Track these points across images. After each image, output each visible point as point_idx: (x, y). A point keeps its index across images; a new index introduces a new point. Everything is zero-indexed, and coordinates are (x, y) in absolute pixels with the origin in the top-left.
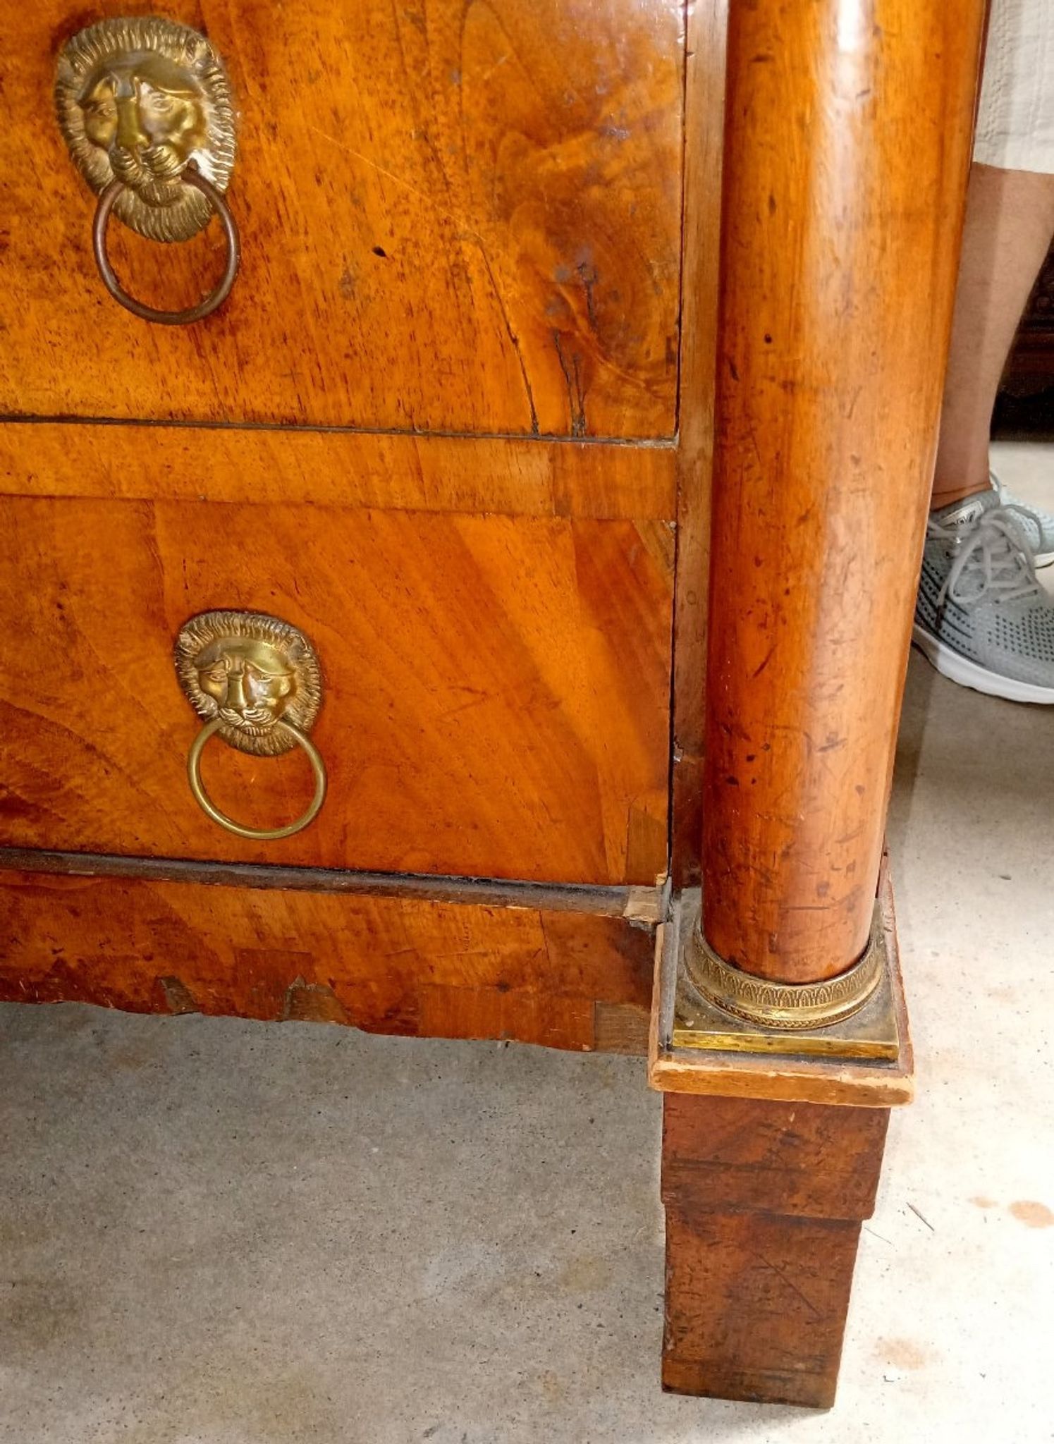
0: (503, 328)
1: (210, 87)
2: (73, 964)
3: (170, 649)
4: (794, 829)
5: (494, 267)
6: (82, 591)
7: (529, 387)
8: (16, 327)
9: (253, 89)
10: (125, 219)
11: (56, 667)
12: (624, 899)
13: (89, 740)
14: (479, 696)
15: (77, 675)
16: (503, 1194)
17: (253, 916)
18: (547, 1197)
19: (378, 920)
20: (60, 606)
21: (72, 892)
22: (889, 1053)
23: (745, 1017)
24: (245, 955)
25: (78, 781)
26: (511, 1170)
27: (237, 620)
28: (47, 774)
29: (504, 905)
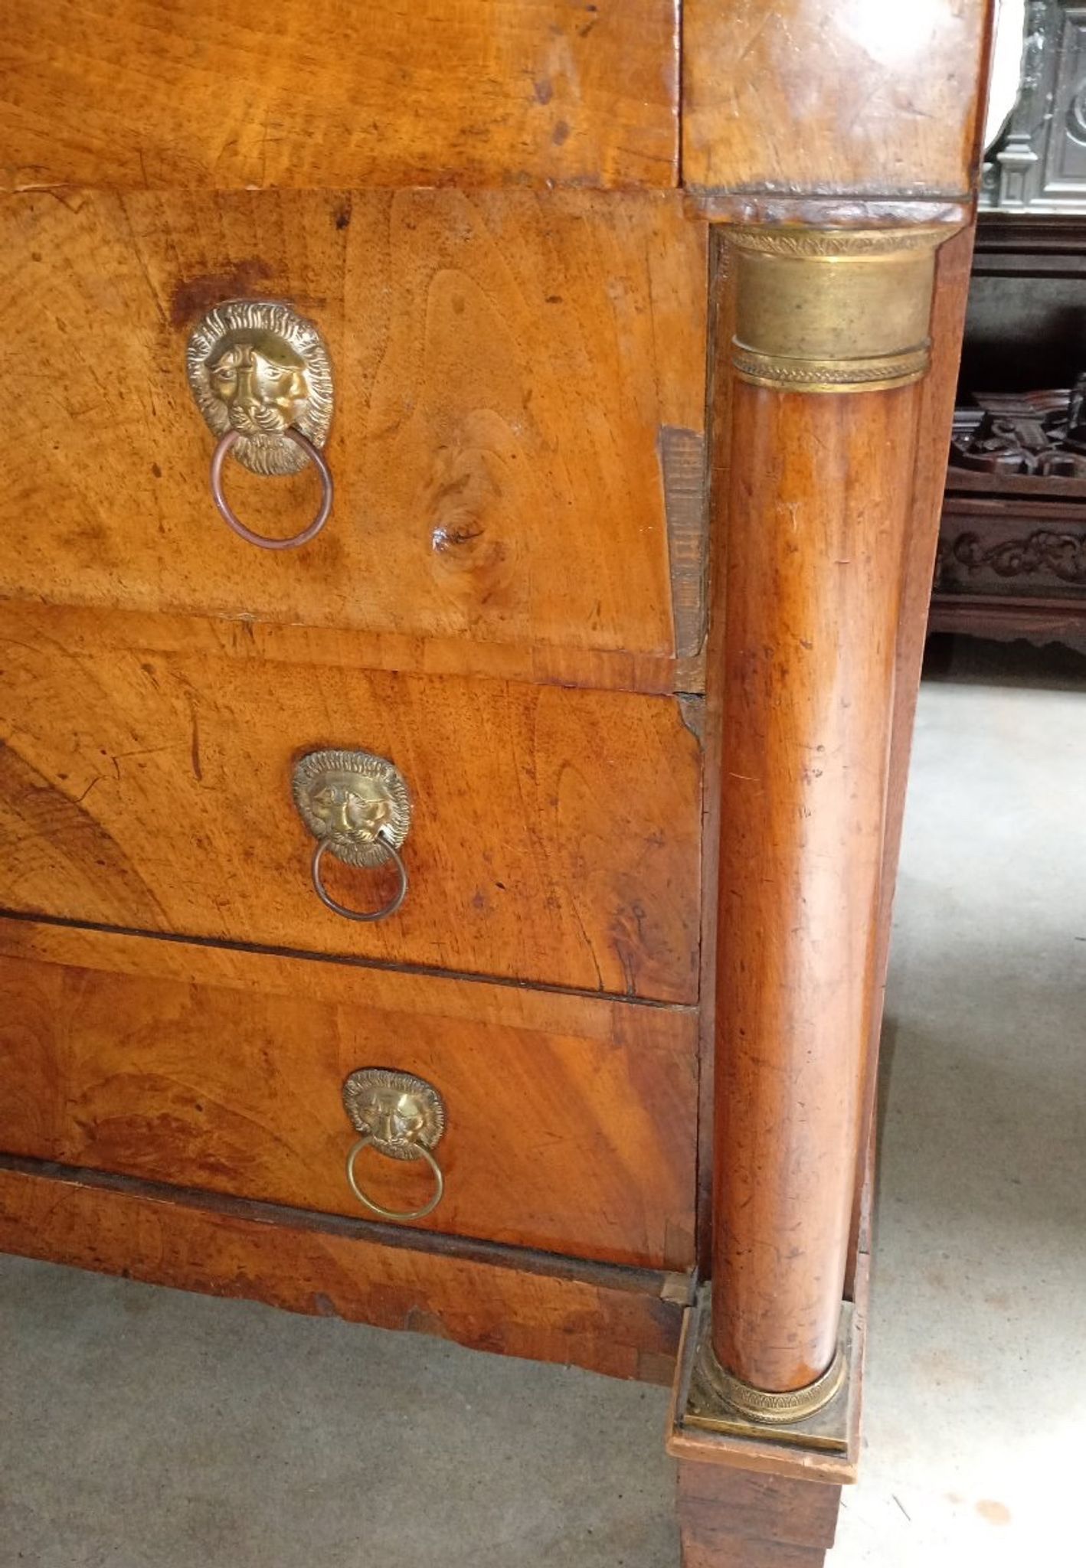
0: (581, 934)
1: (394, 794)
2: (251, 1277)
3: (340, 1087)
4: (771, 1302)
5: (576, 903)
6: (281, 1047)
7: (598, 968)
8: (253, 896)
9: (423, 795)
10: (333, 853)
11: (259, 1089)
12: (662, 1281)
13: (277, 1134)
14: (557, 1139)
15: (273, 1095)
16: (568, 1457)
17: (385, 1263)
18: (601, 1463)
19: (477, 1278)
20: (266, 1054)
21: (256, 1232)
22: (840, 1447)
23: (738, 1411)
24: (378, 1288)
25: (265, 1158)
26: (575, 1435)
27: (389, 1076)
28: (245, 1152)
29: (571, 1279)
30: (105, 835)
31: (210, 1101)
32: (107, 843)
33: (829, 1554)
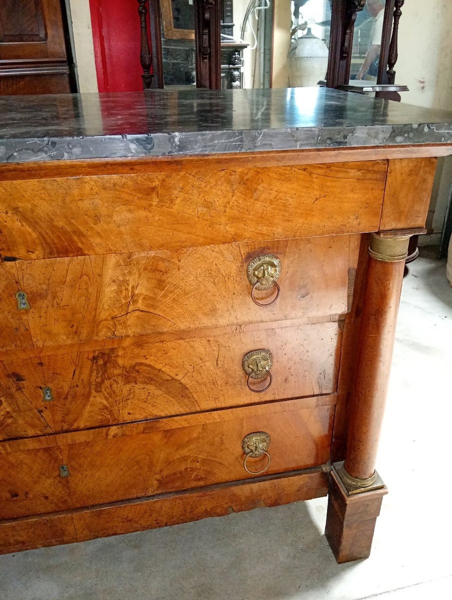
2: (209, 509)
3: (242, 442)
6: (226, 435)
8: (226, 395)
11: (218, 450)
12: (322, 467)
13: (221, 462)
15: (222, 450)
17: (251, 489)
20: (221, 439)
21: (213, 494)
22: (383, 486)
29: (301, 475)
30: (186, 388)
31: (202, 459)
32: (186, 390)
33: (378, 518)
